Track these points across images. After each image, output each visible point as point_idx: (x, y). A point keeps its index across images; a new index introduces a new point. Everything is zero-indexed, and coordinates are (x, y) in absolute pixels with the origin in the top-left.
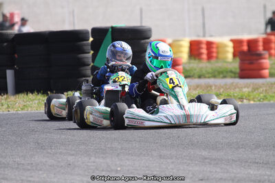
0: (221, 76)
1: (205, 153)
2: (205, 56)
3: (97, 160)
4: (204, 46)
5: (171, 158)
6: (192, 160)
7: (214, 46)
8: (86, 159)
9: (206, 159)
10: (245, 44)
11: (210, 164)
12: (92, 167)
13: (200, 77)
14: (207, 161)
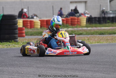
0: (40, 35)
1: (55, 66)
2: (29, 27)
3: (11, 69)
4: (29, 23)
5: (42, 68)
6: (51, 69)
7: (33, 22)
8: (7, 68)
9: (56, 68)
10: (45, 22)
11: (59, 70)
12: (11, 72)
13: (31, 35)
14: (57, 69)
